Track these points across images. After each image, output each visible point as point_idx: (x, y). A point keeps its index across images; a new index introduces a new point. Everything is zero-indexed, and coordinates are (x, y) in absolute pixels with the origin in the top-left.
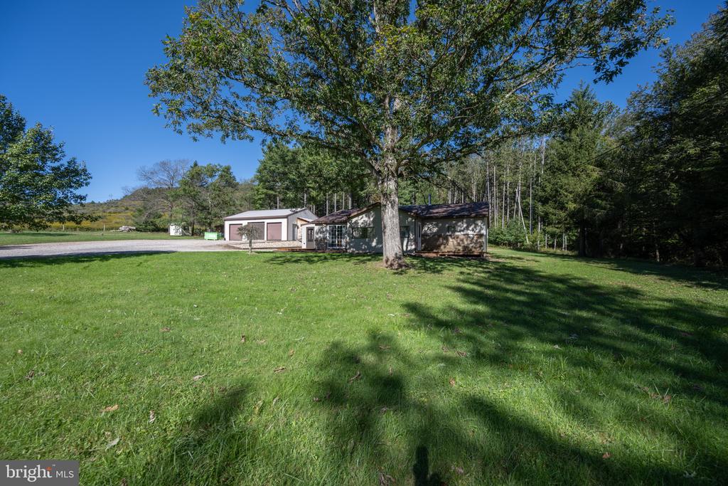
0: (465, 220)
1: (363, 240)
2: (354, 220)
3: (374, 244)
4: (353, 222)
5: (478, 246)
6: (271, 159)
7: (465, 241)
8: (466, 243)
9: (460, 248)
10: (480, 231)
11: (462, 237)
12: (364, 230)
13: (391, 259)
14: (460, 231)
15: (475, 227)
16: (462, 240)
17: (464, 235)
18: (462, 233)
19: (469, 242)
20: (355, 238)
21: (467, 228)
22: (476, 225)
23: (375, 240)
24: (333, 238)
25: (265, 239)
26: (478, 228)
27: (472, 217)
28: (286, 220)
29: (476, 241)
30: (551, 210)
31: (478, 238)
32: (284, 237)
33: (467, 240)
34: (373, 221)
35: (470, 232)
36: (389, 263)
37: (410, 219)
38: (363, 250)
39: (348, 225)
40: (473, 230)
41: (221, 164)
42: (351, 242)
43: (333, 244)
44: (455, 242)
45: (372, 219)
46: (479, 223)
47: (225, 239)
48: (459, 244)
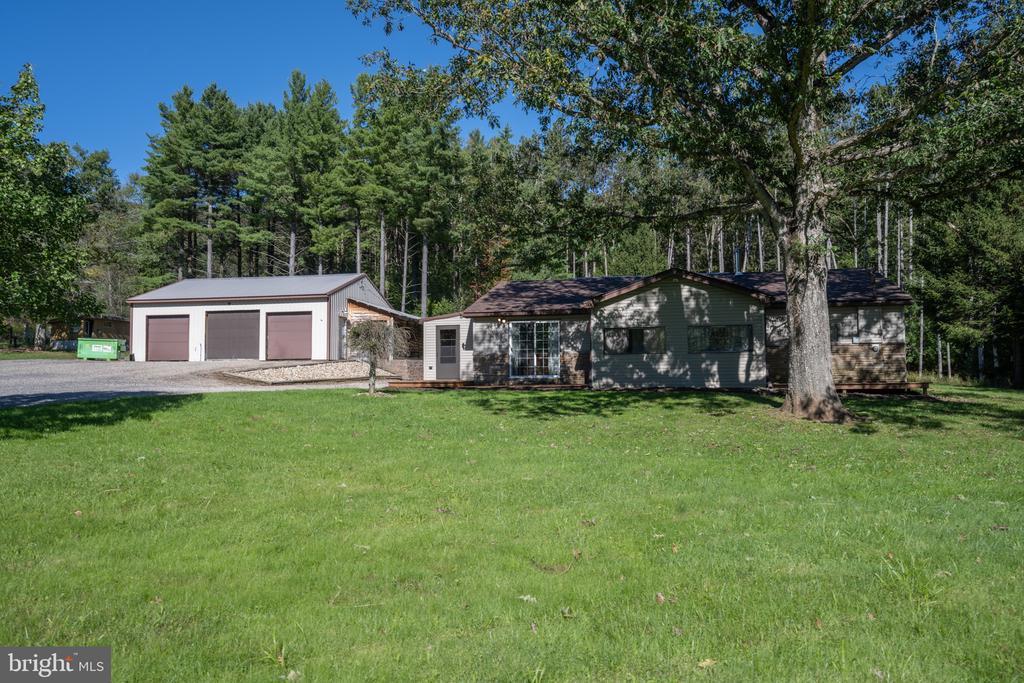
0: (861, 312)
1: (632, 357)
2: (608, 310)
3: (662, 367)
4: (606, 313)
5: (894, 368)
6: (192, 134)
7: (862, 357)
8: (865, 363)
9: (852, 374)
10: (895, 336)
11: (855, 349)
12: (635, 334)
13: (817, 399)
14: (851, 336)
15: (885, 326)
16: (856, 357)
17: (861, 344)
18: (856, 340)
19: (872, 360)
20: (612, 353)
21: (868, 328)
22: (887, 322)
23: (666, 357)
24: (522, 353)
25: (262, 356)
26: (892, 329)
27: (877, 305)
28: (324, 305)
29: (890, 357)
30: (961, 287)
31: (893, 351)
32: (319, 350)
33: (867, 356)
34: (659, 314)
35: (875, 339)
36: (812, 409)
37: (753, 309)
38: (634, 382)
39: (594, 321)
40: (880, 334)
41: (83, 147)
42: (604, 363)
43: (522, 369)
44: (841, 362)
45: (654, 308)
46: (893, 317)
47: (132, 358)
48: (849, 366)
